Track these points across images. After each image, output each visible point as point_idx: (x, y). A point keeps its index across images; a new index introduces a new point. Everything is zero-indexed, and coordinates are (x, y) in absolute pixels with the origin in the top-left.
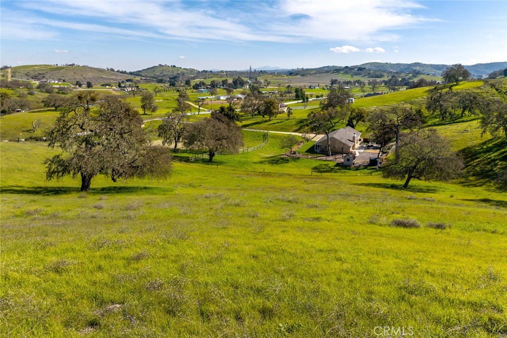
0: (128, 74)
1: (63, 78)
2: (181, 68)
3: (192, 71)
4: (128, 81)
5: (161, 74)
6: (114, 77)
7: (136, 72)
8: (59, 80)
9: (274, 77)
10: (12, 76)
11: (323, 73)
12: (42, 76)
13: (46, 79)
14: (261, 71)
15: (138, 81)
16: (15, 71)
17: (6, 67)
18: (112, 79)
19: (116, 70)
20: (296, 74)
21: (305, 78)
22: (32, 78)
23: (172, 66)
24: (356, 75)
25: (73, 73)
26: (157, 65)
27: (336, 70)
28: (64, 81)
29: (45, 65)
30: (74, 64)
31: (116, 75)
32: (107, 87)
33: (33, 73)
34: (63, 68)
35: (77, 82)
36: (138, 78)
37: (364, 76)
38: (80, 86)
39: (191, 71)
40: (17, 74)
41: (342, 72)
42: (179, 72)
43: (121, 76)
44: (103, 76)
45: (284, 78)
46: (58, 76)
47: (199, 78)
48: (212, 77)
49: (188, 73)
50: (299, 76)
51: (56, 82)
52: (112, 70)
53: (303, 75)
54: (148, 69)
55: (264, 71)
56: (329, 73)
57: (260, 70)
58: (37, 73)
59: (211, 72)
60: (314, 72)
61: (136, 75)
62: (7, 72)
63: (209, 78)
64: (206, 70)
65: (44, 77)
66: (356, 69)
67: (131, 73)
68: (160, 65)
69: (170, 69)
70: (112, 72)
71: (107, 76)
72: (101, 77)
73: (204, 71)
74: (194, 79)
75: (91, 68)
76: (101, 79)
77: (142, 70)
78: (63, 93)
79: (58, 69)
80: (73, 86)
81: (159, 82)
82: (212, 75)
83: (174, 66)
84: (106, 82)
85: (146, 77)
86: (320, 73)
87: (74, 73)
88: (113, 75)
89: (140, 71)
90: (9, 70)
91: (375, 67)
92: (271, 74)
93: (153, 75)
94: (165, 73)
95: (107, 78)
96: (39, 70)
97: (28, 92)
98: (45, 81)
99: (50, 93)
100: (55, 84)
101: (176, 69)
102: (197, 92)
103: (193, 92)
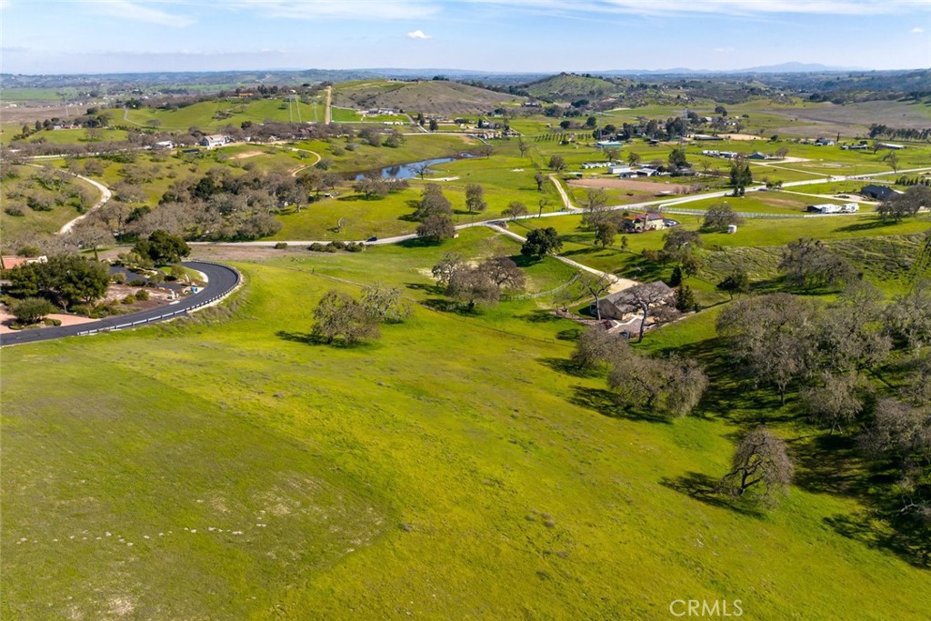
1: (401, 106)
3: (621, 81)
5: (561, 92)
8: (395, 109)
10: (332, 103)
11: (883, 99)
13: (378, 107)
15: (513, 114)
16: (337, 91)
18: (476, 106)
20: (825, 100)
22: (358, 104)
23: (583, 75)
25: (416, 96)
28: (401, 112)
32: (462, 126)
33: (360, 96)
34: (403, 86)
35: (419, 112)
36: (518, 103)
38: (423, 122)
39: (618, 84)
40: (340, 97)
42: (594, 88)
45: (795, 106)
46: (394, 101)
47: (622, 106)
50: (829, 103)
51: (391, 113)
53: (837, 102)
56: (895, 101)
58: (365, 95)
60: (864, 95)
62: (326, 95)
63: (640, 106)
65: (375, 102)
68: (563, 73)
69: (579, 82)
71: (470, 99)
72: (459, 103)
74: (613, 108)
76: (458, 106)
79: (396, 87)
80: (413, 123)
81: (548, 115)
82: (648, 100)
83: (588, 75)
84: (465, 114)
85: (532, 100)
86: (876, 99)
87: (419, 95)
90: (329, 91)
92: (771, 96)
93: (546, 95)
94: (569, 91)
95: (467, 104)
96: (368, 90)
97: (345, 145)
98: (376, 112)
99: (374, 146)
100: (393, 121)
101: (592, 80)
102: (594, 146)
103: (588, 145)
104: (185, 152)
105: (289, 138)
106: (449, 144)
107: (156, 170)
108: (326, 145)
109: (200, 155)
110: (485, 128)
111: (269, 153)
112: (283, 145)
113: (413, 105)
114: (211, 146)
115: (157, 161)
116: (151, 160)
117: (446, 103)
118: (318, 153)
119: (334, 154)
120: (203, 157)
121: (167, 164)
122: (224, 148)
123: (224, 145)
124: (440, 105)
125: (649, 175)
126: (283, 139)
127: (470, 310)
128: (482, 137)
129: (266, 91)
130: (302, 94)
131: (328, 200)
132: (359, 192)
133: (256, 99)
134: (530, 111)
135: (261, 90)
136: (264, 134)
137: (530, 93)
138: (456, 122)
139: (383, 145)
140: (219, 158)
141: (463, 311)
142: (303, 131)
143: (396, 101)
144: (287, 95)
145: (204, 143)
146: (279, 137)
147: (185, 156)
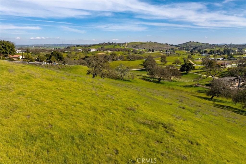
0: (174, 46)
1: (145, 48)
2: (201, 43)
4: (171, 49)
5: (190, 46)
6: (166, 47)
7: (178, 45)
8: (143, 48)
10: (127, 47)
12: (137, 46)
15: (176, 50)
16: (128, 44)
17: (126, 43)
19: (168, 44)
22: (134, 47)
23: (196, 42)
26: (189, 42)
28: (145, 49)
29: (139, 42)
30: (150, 42)
31: (168, 47)
32: (161, 52)
33: (134, 45)
34: (146, 43)
35: (149, 49)
36: (177, 48)
38: (150, 51)
40: (129, 46)
42: (199, 45)
43: (170, 47)
44: (162, 47)
47: (208, 48)
48: (216, 48)
49: (204, 46)
51: (142, 49)
52: (167, 44)
54: (184, 43)
58: (136, 45)
59: (218, 45)
61: (178, 46)
62: (126, 45)
63: (214, 48)
64: (214, 44)
67: (175, 46)
68: (190, 42)
69: (195, 44)
70: (167, 45)
71: (164, 47)
72: (161, 47)
73: (214, 45)
74: (206, 49)
75: (158, 43)
77: (181, 44)
78: (141, 54)
79: (144, 43)
80: (147, 51)
81: (186, 50)
82: (216, 47)
83: (198, 42)
85: (181, 47)
87: (150, 45)
88: (166, 46)
89: (180, 45)
90: (126, 44)
93: (185, 47)
94: (192, 46)
95: (163, 48)
97: (128, 53)
98: (138, 49)
99: (136, 54)
100: (141, 50)
101: (199, 43)
102: (201, 55)
103: (199, 55)
105: (113, 51)
106: (157, 55)
107: (76, 55)
108: (122, 53)
109: (88, 53)
110: (168, 52)
111: (107, 53)
112: (111, 52)
113: (148, 47)
114: (92, 51)
115: (77, 53)
116: (75, 53)
117: (157, 47)
118: (120, 54)
119: (124, 55)
120: (89, 53)
121: (79, 54)
122: (95, 52)
124: (155, 48)
125: (221, 60)
126: (111, 51)
127: (159, 82)
128: (167, 53)
129: (110, 43)
130: (119, 44)
131: (119, 61)
132: (128, 59)
133: (108, 45)
134: (181, 49)
135: (109, 43)
136: (106, 50)
137: (181, 46)
138: (159, 51)
139: (138, 54)
140: (93, 53)
141: (156, 82)
142: (117, 49)
143: (143, 46)
144: (115, 44)
145: (90, 50)
146: (110, 50)
147: (84, 53)
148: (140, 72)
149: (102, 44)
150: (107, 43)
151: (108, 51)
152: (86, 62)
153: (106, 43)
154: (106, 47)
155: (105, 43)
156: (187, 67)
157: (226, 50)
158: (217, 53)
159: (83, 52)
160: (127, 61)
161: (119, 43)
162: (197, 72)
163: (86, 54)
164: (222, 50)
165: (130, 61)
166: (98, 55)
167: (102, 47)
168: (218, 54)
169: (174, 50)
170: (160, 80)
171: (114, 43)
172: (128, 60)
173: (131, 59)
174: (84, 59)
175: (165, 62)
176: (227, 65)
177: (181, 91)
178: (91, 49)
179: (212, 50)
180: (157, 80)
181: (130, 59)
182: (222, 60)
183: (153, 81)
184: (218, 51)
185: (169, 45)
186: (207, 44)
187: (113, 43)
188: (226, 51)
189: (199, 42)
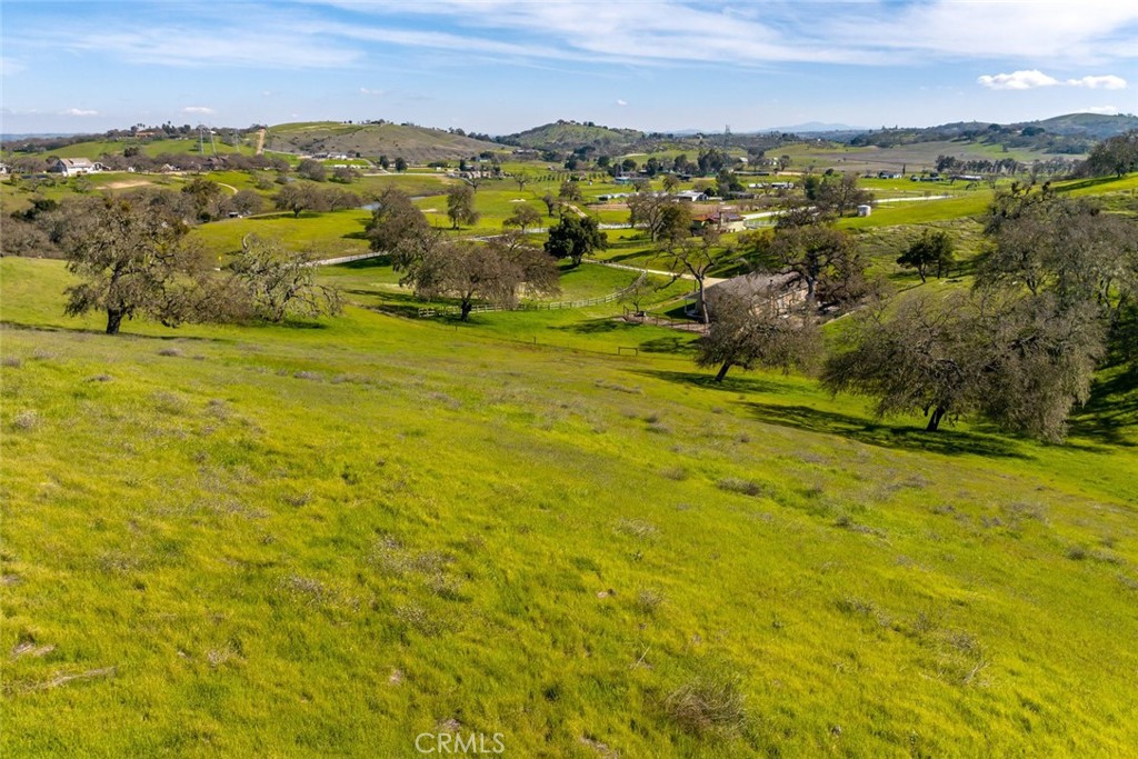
0: (491, 141)
1: (357, 150)
2: (605, 128)
3: (629, 134)
4: (483, 156)
5: (560, 140)
6: (460, 148)
7: (510, 137)
8: (350, 153)
9: (814, 150)
10: (264, 146)
11: (934, 140)
12: (320, 144)
13: (326, 151)
14: (784, 135)
15: (504, 159)
16: (273, 134)
17: (258, 128)
18: (455, 153)
19: (467, 133)
20: (868, 143)
21: (887, 153)
22: (302, 149)
23: (585, 124)
24: (1017, 146)
25: (378, 139)
26: (554, 122)
27: (965, 134)
28: (358, 155)
29: (328, 123)
30: (382, 121)
31: (466, 144)
32: (439, 169)
33: (304, 140)
34: (362, 129)
35: (382, 158)
36: (508, 151)
37: (1037, 149)
39: (626, 136)
40: (275, 141)
41: (981, 139)
42: (598, 138)
43: (475, 146)
44: (438, 146)
45: (837, 151)
46: (349, 144)
47: (636, 151)
48: (665, 149)
49: (618, 139)
50: (873, 147)
51: (344, 157)
52: (461, 133)
53: (883, 146)
54: (535, 130)
55: (792, 135)
56: (947, 142)
57: (782, 132)
58: (311, 139)
59: (671, 136)
60: (912, 137)
61: (509, 143)
62: (258, 137)
63: (657, 151)
64: (659, 131)
65: (323, 146)
66: (1019, 132)
67: (499, 140)
68: (561, 122)
69: (581, 131)
70: (460, 137)
71: (448, 145)
72: (434, 149)
73: (655, 134)
74: (626, 154)
75: (418, 128)
76: (431, 151)
77: (523, 133)
79: (352, 130)
80: (373, 166)
81: (547, 160)
82: (667, 145)
83: (591, 124)
84: (442, 159)
85: (525, 147)
86: (926, 141)
87: (381, 139)
88: (458, 143)
89: (517, 136)
90: (262, 133)
91: (1086, 124)
92: (807, 141)
93: (542, 144)
94: (569, 140)
95: (444, 150)
96: (315, 134)
97: (276, 178)
98: (323, 157)
99: (317, 180)
100: (341, 161)
101: (595, 129)
102: (612, 183)
103: (604, 182)
104: (24, 177)
105: (192, 168)
106: (422, 184)
108: (247, 177)
109: (49, 182)
110: (469, 170)
111: (160, 183)
112: (183, 176)
113: (374, 149)
114: (71, 172)
117: (418, 149)
118: (234, 186)
119: (257, 187)
120: (53, 185)
122: (90, 175)
123: (90, 171)
124: (409, 150)
125: (694, 199)
126: (185, 169)
127: (463, 319)
128: (466, 176)
129: (173, 130)
130: (225, 135)
131: (234, 220)
132: (284, 208)
133: (159, 139)
134: (524, 157)
135: (166, 129)
136: (158, 163)
137: (522, 143)
138: (430, 166)
139: (330, 180)
140: (79, 186)
141: (451, 319)
142: (215, 160)
143: (351, 145)
144: (202, 135)
145: (59, 168)
146: (179, 167)
147: (24, 183)
148: (353, 270)
149: (126, 133)
150: (156, 130)
151: (169, 170)
152: (44, 237)
153: (150, 130)
154: (151, 151)
155: (141, 129)
156: (574, 236)
157: (706, 157)
158: (675, 169)
159: (17, 176)
160: (281, 220)
161: (224, 130)
162: (617, 259)
163: (40, 189)
164: (692, 158)
165: (295, 216)
166: (111, 192)
167: (128, 148)
168: (679, 173)
169: (495, 162)
170: (466, 306)
171: (193, 127)
172: (283, 216)
173: (301, 208)
174: (29, 216)
175: (467, 218)
176: (727, 221)
177: (575, 351)
178: (64, 160)
179: (653, 159)
180: (456, 310)
181: (297, 211)
182: (700, 198)
183: (437, 317)
184: (679, 161)
185: (471, 136)
186: (631, 131)
187: (187, 127)
188: (707, 161)
189: (596, 124)
